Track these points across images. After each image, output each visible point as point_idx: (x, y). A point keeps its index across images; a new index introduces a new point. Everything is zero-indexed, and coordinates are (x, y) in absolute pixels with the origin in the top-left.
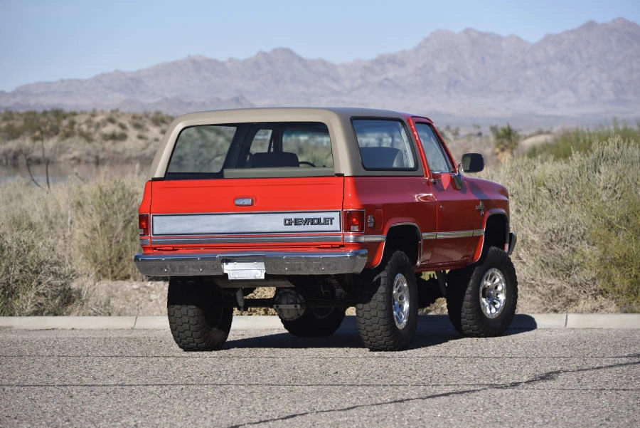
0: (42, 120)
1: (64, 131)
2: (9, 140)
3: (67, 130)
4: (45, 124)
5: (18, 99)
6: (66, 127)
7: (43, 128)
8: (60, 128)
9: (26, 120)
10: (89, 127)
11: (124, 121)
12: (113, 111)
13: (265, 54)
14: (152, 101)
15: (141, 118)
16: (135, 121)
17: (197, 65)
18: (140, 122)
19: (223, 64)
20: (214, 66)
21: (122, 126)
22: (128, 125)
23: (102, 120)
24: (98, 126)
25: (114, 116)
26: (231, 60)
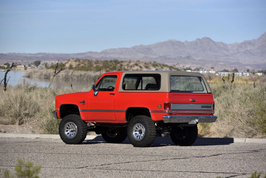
0: (110, 64)
1: (118, 68)
2: (97, 71)
3: (119, 68)
4: (111, 66)
5: (103, 55)
6: (119, 67)
7: (110, 67)
8: (117, 67)
9: (103, 64)
10: (128, 67)
11: (142, 65)
12: (137, 61)
13: (199, 39)
14: (154, 57)
15: (148, 64)
16: (146, 65)
17: (173, 43)
18: (148, 66)
19: (183, 43)
20: (179, 44)
21: (141, 67)
22: (143, 67)
23: (133, 65)
24: (131, 67)
25: (138, 63)
26: (186, 42)
